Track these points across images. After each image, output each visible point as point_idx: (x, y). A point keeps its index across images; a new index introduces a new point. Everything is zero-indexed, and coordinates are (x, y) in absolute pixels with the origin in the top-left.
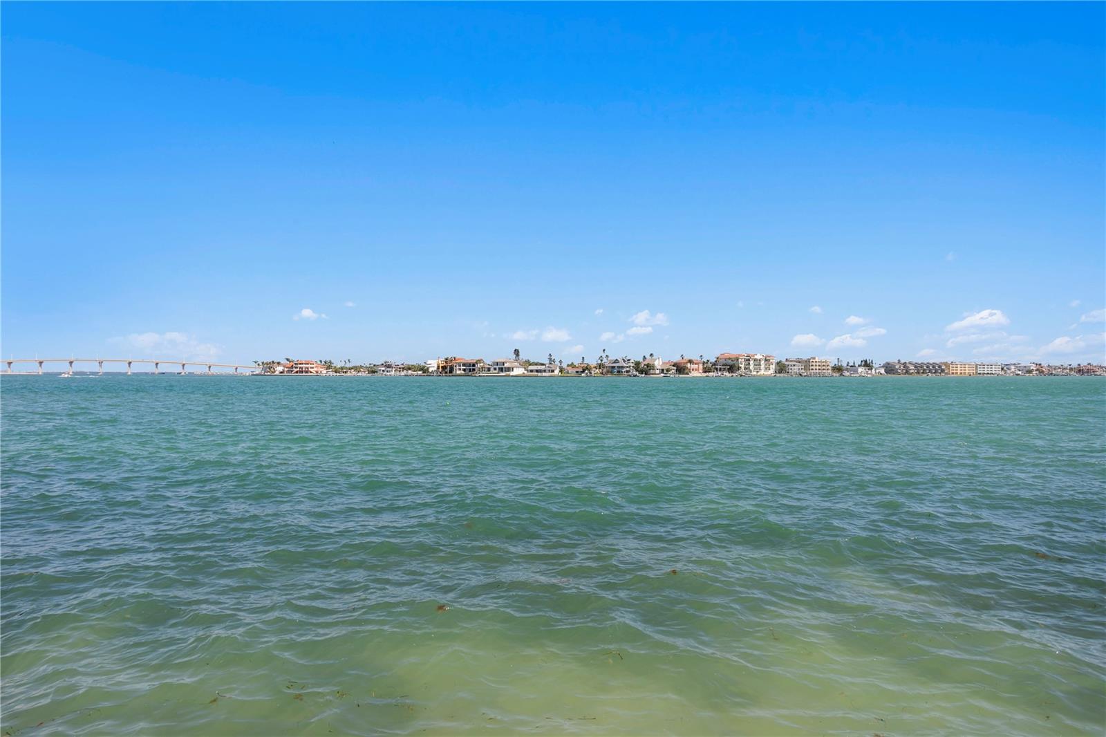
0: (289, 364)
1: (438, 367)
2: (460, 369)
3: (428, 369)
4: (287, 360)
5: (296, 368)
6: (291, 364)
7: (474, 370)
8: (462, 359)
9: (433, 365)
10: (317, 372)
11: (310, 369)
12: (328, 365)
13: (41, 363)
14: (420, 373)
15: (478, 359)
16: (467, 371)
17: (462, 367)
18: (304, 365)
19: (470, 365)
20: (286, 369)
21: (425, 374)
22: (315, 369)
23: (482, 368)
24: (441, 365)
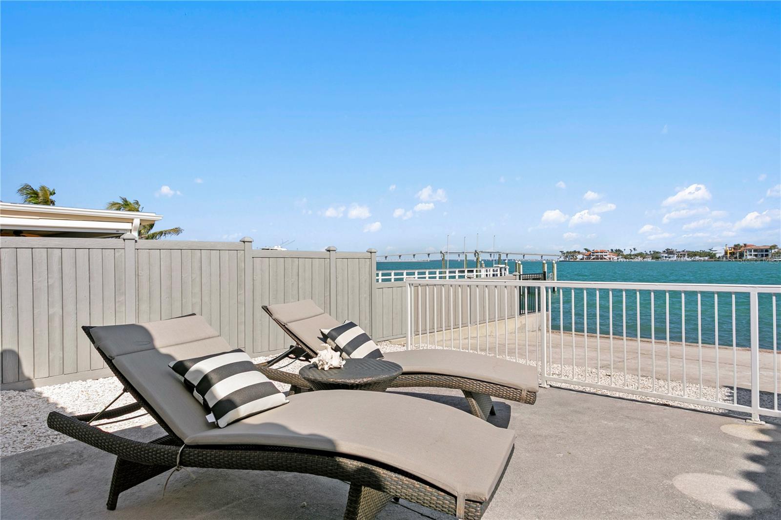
0: (588, 253)
1: (726, 253)
2: (751, 255)
3: (715, 255)
4: (586, 249)
5: (593, 256)
6: (589, 253)
7: (767, 255)
8: (753, 245)
9: (720, 253)
10: (610, 259)
11: (604, 257)
12: (618, 252)
13: (429, 255)
14: (706, 258)
15: (772, 245)
16: (759, 258)
17: (753, 253)
18: (599, 254)
19: (762, 250)
20: (585, 257)
21: (713, 260)
22: (609, 256)
23: (777, 253)
24: (729, 252)
